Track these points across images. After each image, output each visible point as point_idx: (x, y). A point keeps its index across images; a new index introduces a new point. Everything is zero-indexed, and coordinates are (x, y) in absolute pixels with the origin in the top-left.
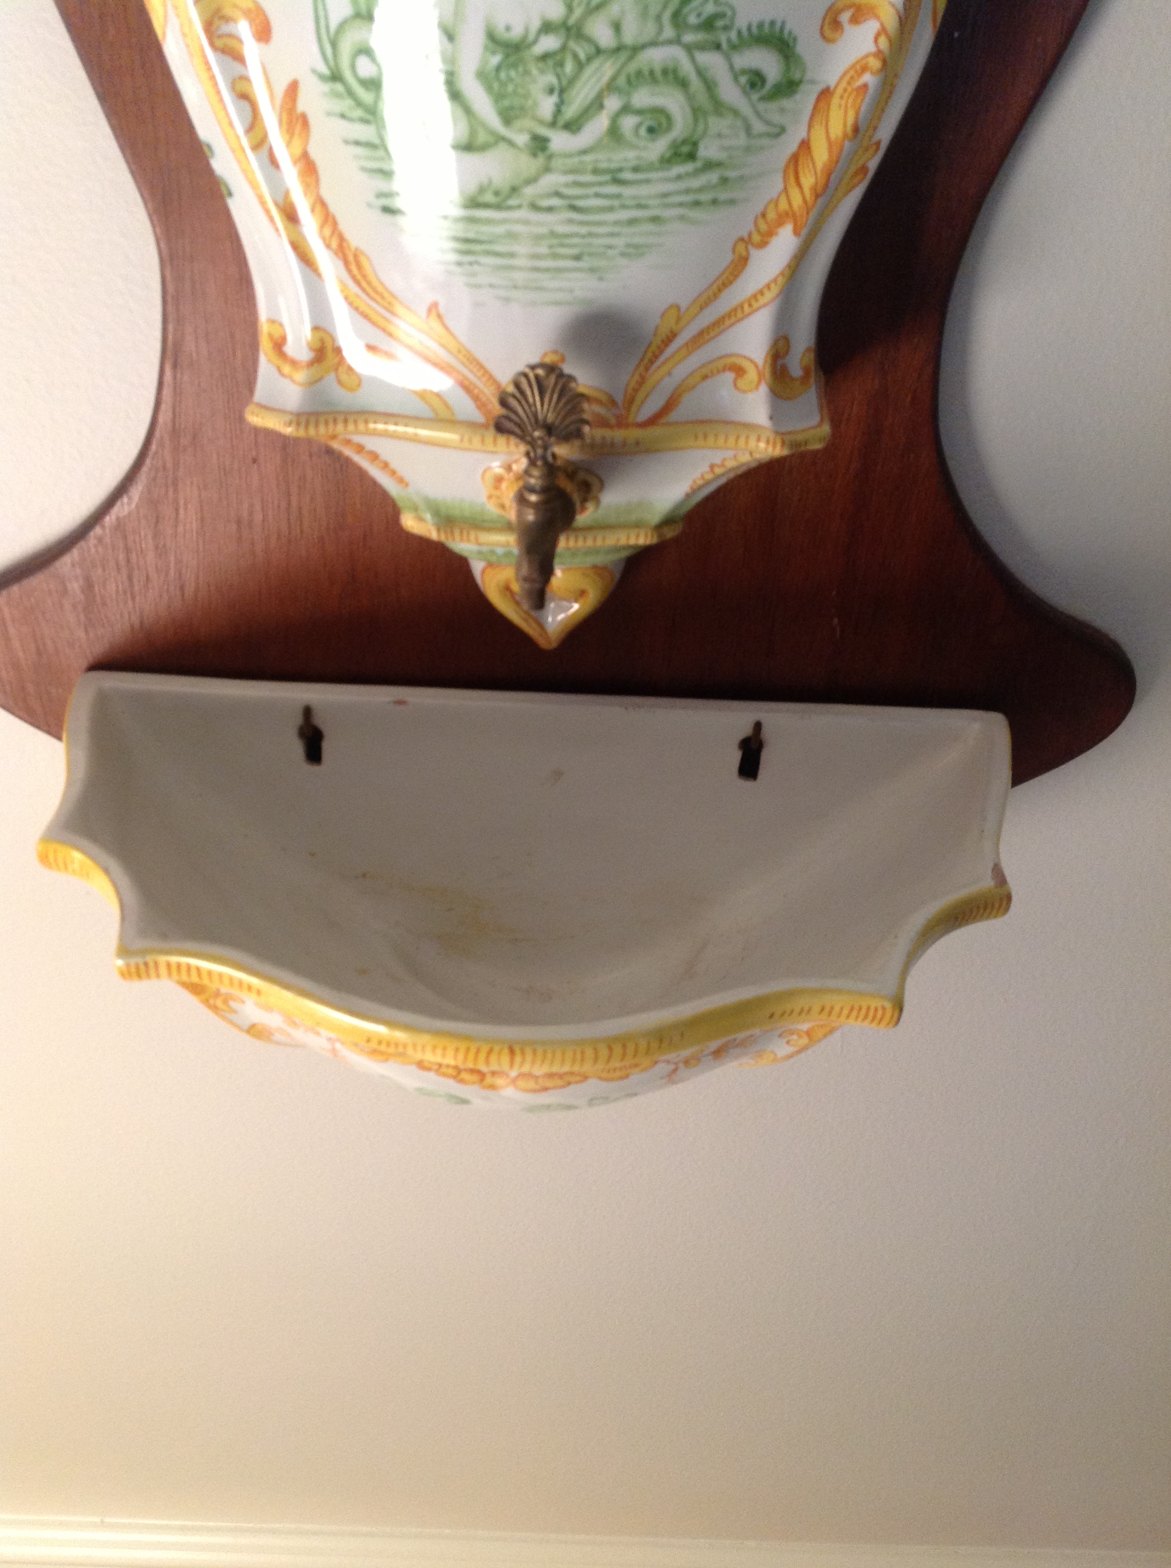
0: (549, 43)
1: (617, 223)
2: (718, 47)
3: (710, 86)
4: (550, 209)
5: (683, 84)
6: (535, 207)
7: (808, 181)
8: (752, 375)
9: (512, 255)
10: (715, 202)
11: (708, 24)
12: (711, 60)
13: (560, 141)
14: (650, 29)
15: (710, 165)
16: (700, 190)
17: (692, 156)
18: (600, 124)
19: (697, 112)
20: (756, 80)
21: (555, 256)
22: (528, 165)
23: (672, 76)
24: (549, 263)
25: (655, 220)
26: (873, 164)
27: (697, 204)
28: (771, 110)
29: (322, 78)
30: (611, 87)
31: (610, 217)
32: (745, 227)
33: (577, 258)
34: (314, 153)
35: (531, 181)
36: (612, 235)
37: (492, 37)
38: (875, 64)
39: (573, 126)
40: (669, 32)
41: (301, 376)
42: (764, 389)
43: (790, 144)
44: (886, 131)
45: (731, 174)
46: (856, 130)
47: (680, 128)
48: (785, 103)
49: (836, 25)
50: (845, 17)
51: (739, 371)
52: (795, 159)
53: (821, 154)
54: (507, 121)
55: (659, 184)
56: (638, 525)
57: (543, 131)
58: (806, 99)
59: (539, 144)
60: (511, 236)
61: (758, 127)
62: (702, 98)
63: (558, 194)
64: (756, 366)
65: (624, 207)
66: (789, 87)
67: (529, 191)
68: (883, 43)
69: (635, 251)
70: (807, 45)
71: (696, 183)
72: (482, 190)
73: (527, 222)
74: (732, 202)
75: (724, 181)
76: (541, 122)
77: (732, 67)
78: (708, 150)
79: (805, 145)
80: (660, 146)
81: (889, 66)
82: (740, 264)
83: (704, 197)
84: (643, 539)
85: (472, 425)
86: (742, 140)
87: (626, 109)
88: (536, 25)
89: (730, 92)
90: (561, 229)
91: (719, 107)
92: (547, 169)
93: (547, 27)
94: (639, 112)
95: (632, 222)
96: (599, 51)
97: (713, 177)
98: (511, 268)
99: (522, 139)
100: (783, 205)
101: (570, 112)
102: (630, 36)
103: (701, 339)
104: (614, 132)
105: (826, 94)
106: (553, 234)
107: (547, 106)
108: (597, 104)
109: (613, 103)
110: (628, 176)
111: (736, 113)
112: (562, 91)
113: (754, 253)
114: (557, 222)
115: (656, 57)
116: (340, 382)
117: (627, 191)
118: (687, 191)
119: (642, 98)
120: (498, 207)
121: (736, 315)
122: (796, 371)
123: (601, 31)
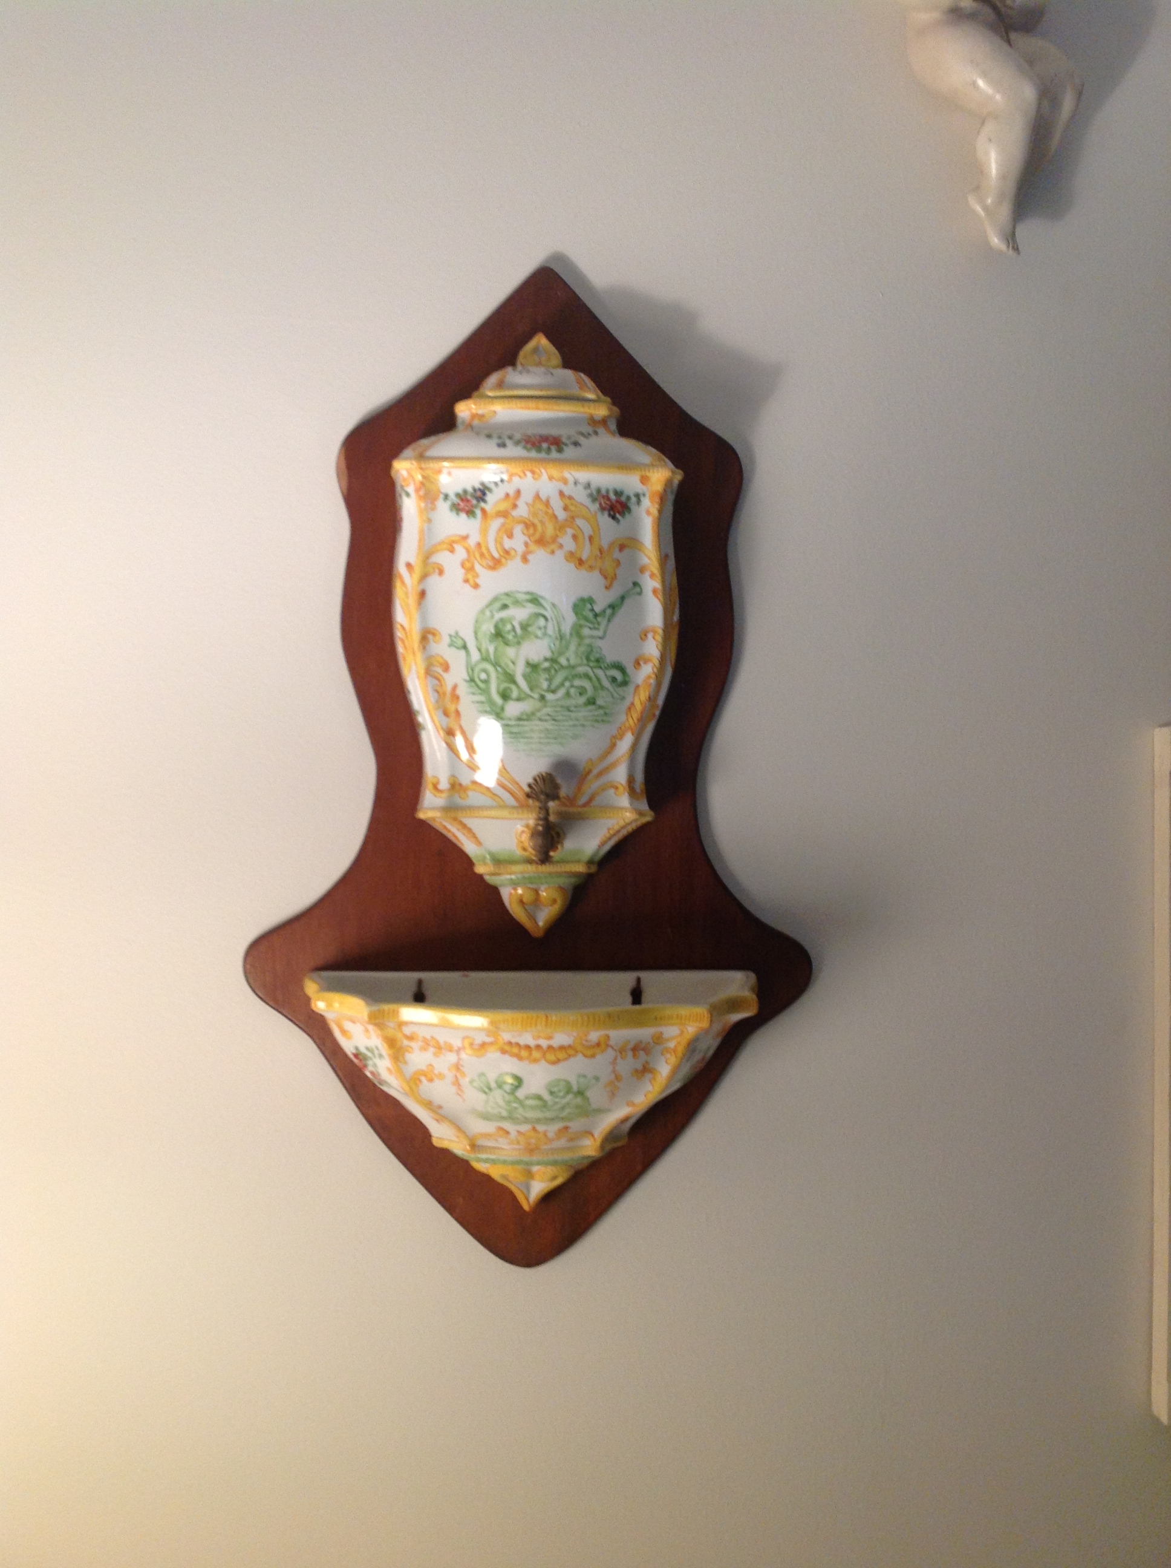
0: (546, 665)
1: (570, 726)
2: (601, 668)
3: (598, 680)
4: (546, 721)
5: (590, 679)
6: (540, 720)
7: (635, 716)
8: (621, 789)
9: (531, 738)
10: (603, 721)
11: (598, 661)
12: (600, 672)
13: (550, 697)
14: (579, 661)
15: (601, 707)
16: (597, 716)
17: (594, 703)
18: (561, 692)
19: (595, 688)
20: (614, 680)
21: (548, 738)
22: (538, 704)
23: (586, 676)
24: (546, 741)
25: (583, 726)
26: (657, 713)
27: (597, 721)
28: (620, 690)
29: (466, 681)
30: (566, 679)
31: (566, 723)
32: (615, 732)
33: (555, 738)
34: (460, 709)
35: (539, 710)
36: (567, 730)
37: (528, 664)
38: (653, 676)
39: (554, 692)
40: (585, 661)
41: (444, 795)
42: (626, 794)
43: (627, 703)
44: (660, 701)
45: (607, 711)
46: (649, 698)
47: (590, 692)
48: (625, 688)
49: (639, 664)
50: (641, 663)
51: (617, 788)
52: (629, 709)
53: (639, 707)
54: (531, 689)
55: (584, 713)
56: (578, 861)
57: (543, 693)
58: (631, 688)
59: (542, 698)
60: (532, 731)
61: (615, 695)
62: (597, 684)
63: (549, 715)
64: (622, 785)
65: (571, 720)
66: (625, 683)
67: (539, 714)
68: (655, 670)
69: (575, 737)
70: (630, 669)
71: (596, 713)
72: (522, 714)
73: (537, 725)
74: (609, 722)
75: (606, 714)
76: (544, 691)
77: (606, 675)
78: (599, 702)
79: (633, 704)
80: (582, 700)
81: (659, 676)
82: (613, 746)
83: (599, 719)
84: (581, 868)
85: (513, 807)
86: (611, 699)
87: (572, 686)
88: (542, 658)
89: (606, 683)
90: (550, 727)
91: (602, 688)
92: (545, 706)
93: (546, 660)
94: (577, 687)
95: (574, 726)
96: (562, 666)
97: (601, 712)
98: (531, 743)
99: (536, 696)
100: (627, 725)
101: (553, 687)
102: (573, 661)
103: (600, 774)
104: (568, 694)
105: (638, 686)
106: (547, 730)
107: (545, 685)
108: (562, 684)
109: (567, 684)
110: (572, 709)
111: (608, 689)
112: (550, 680)
113: (618, 743)
114: (549, 725)
115: (581, 670)
116: (460, 797)
117: (573, 715)
118: (594, 715)
119: (577, 682)
120: (527, 720)
121: (613, 765)
122: (638, 790)
123: (563, 661)
